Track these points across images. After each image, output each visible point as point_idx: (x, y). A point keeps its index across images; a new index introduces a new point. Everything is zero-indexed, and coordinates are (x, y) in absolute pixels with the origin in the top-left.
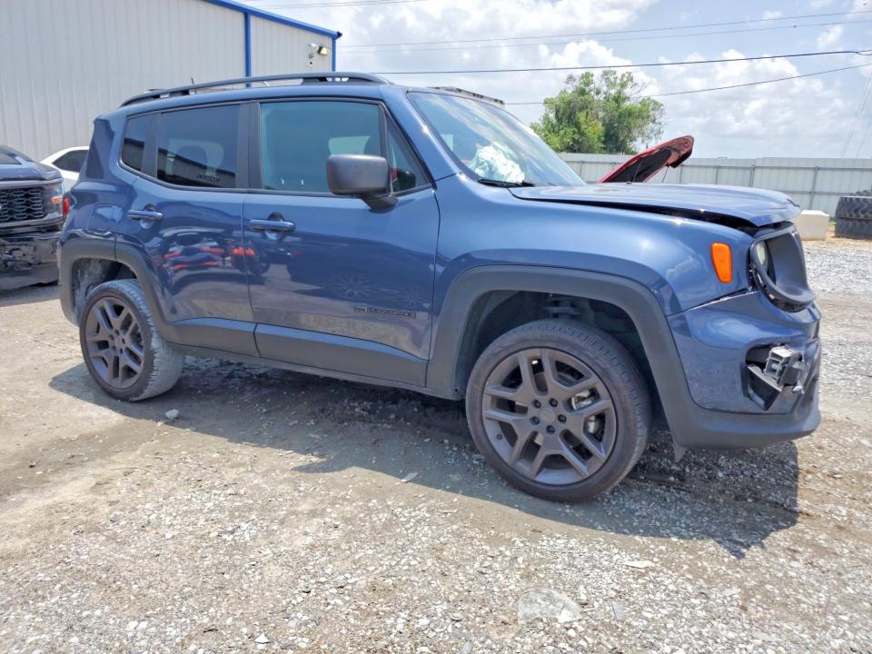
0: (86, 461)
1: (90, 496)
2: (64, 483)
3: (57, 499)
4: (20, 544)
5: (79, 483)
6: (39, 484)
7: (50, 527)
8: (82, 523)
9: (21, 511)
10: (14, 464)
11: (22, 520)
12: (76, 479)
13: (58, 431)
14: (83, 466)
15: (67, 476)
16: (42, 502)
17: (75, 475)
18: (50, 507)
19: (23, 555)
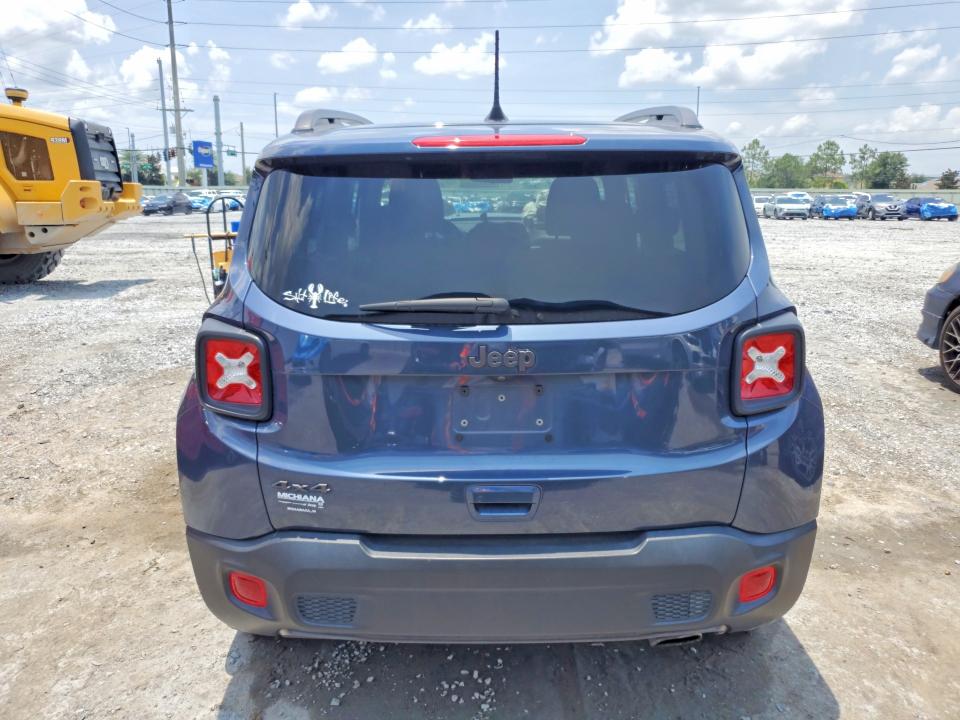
0: (834, 534)
1: (845, 497)
2: (861, 518)
3: (871, 506)
4: (901, 486)
5: (849, 512)
6: (882, 527)
7: (879, 487)
8: (857, 481)
9: (899, 508)
10: (905, 563)
11: (900, 501)
12: (850, 517)
13: (851, 589)
14: (839, 529)
15: (856, 524)
16: (883, 508)
17: (849, 521)
18: (877, 502)
19: (899, 479)
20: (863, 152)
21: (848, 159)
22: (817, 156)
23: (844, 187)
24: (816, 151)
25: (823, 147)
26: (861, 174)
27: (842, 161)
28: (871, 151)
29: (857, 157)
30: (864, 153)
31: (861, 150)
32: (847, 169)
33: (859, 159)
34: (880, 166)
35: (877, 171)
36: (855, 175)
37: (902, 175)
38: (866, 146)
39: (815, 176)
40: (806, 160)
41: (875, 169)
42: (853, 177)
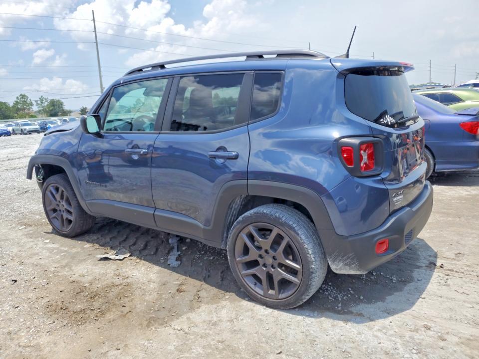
20: (41, 99)
21: (34, 103)
22: (17, 102)
23: (36, 117)
24: (16, 100)
25: (20, 98)
26: (43, 110)
27: (31, 104)
28: (46, 99)
29: (39, 102)
30: (43, 100)
31: (40, 99)
32: (35, 108)
33: (40, 103)
34: (52, 106)
35: (51, 109)
36: (40, 111)
37: (63, 110)
38: (42, 97)
39: (19, 113)
40: (11, 105)
41: (49, 108)
42: (39, 112)
